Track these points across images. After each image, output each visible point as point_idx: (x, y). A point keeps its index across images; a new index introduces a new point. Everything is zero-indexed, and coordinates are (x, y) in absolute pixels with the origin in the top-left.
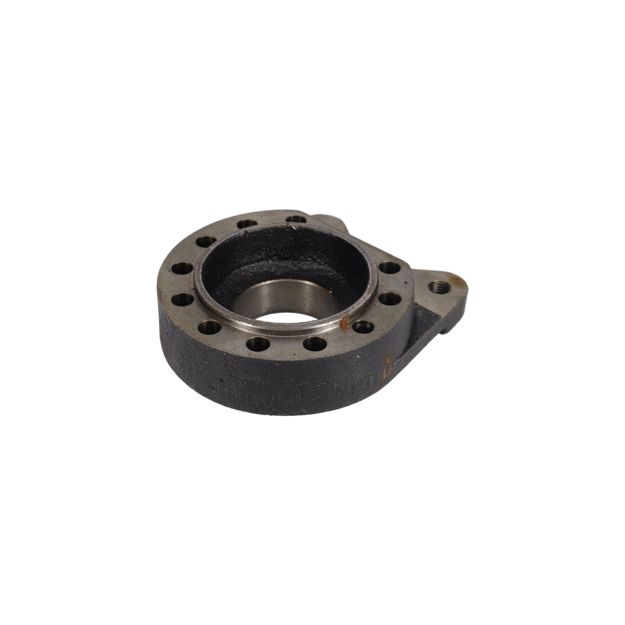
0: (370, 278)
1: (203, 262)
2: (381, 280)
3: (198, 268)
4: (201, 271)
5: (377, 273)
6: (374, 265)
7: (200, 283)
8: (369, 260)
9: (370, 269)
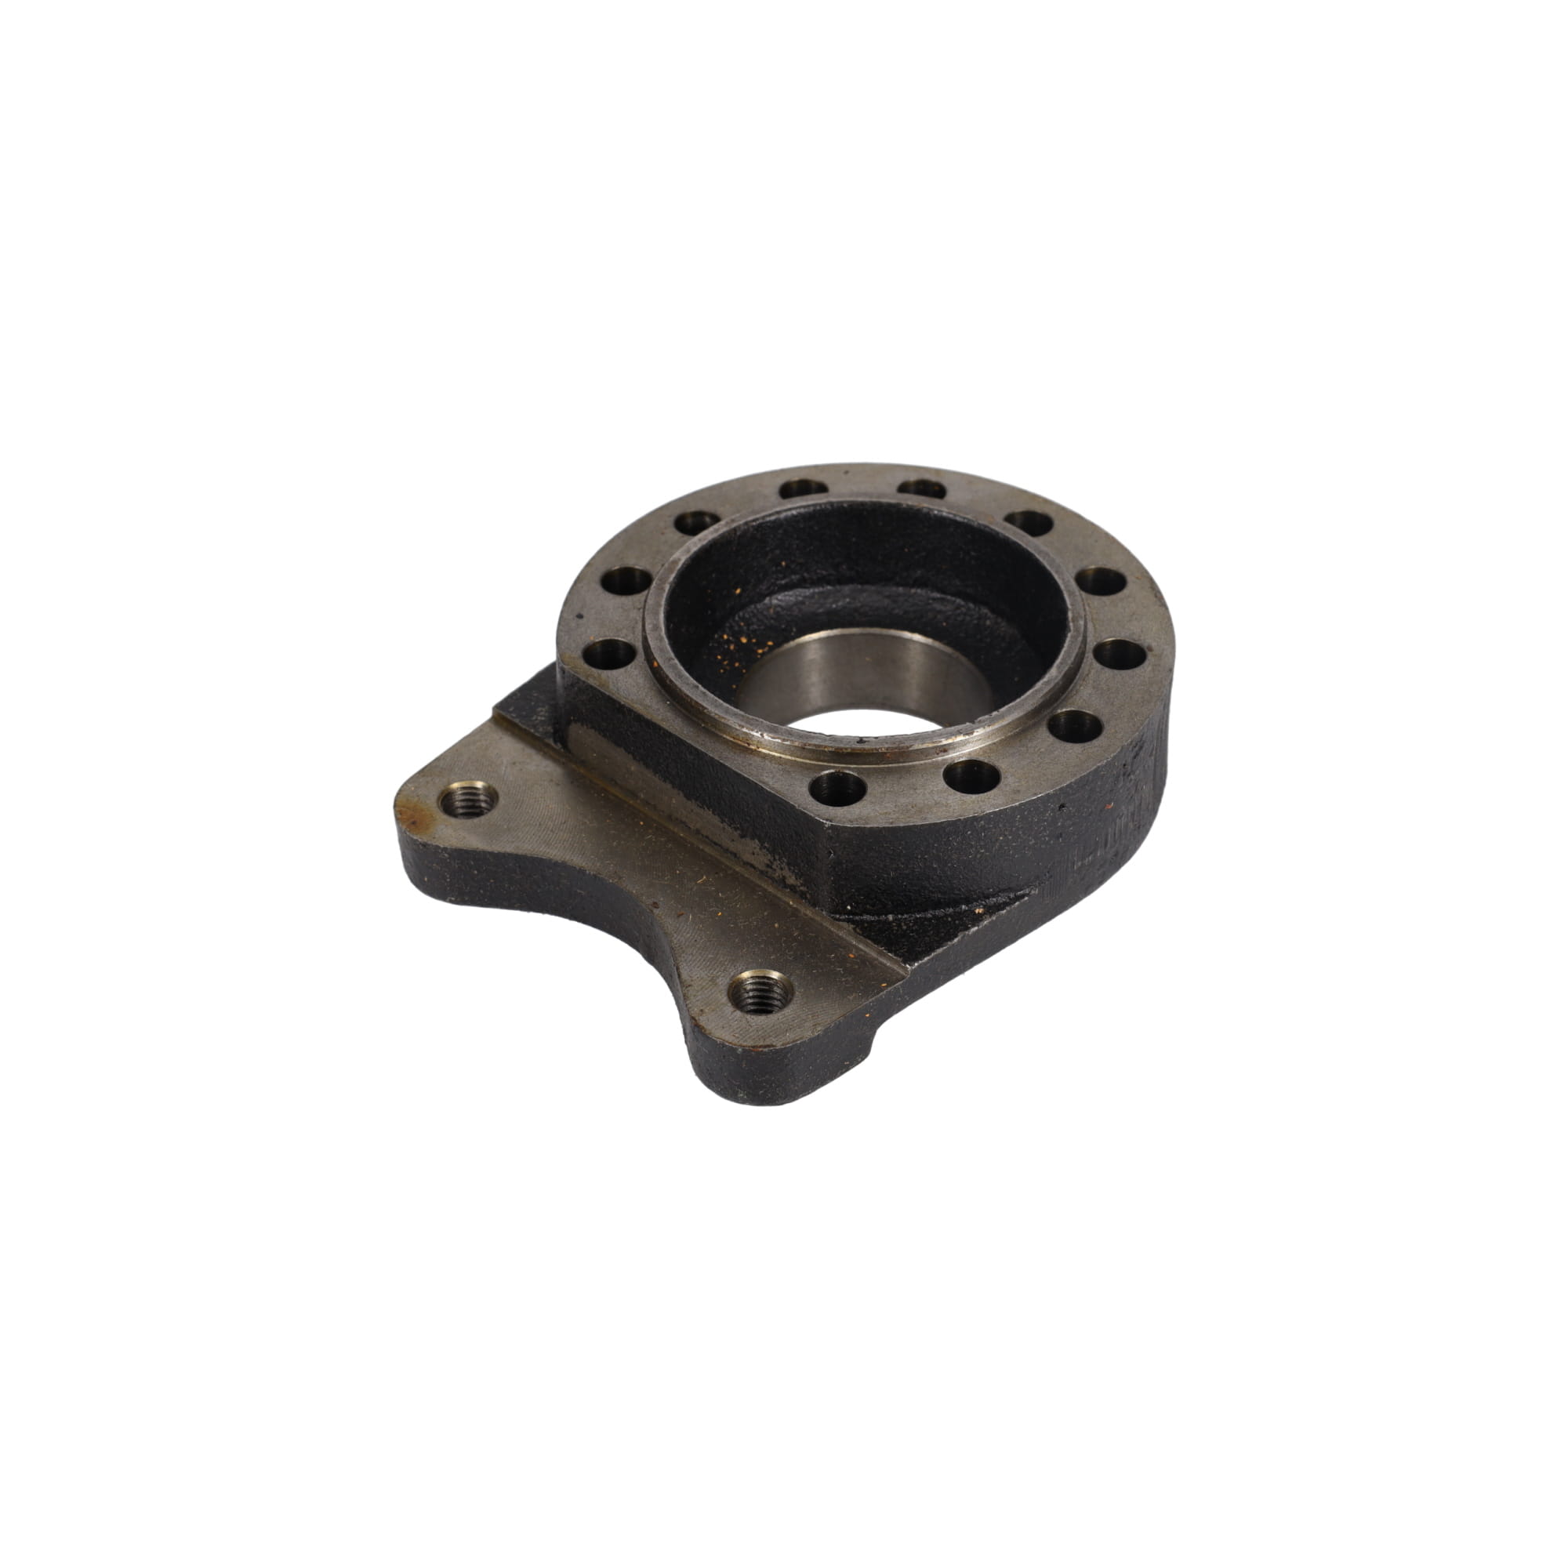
0: (665, 595)
1: (1069, 635)
2: (637, 623)
3: (1078, 621)
4: (1070, 615)
5: (647, 607)
6: (650, 626)
7: (1066, 587)
8: (661, 640)
9: (662, 616)
